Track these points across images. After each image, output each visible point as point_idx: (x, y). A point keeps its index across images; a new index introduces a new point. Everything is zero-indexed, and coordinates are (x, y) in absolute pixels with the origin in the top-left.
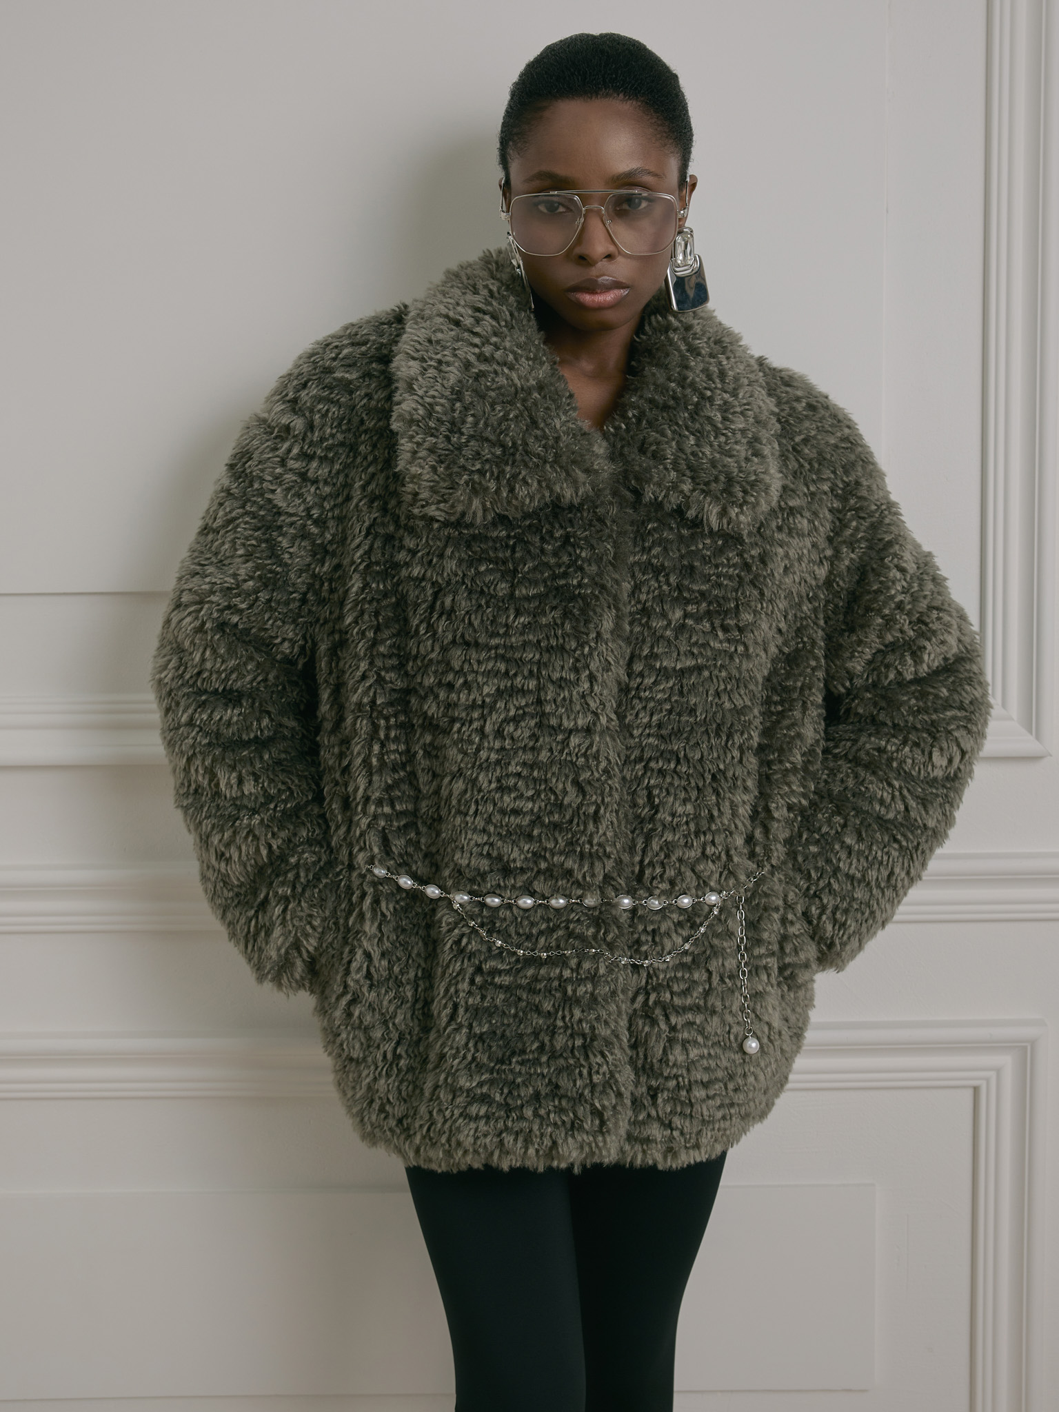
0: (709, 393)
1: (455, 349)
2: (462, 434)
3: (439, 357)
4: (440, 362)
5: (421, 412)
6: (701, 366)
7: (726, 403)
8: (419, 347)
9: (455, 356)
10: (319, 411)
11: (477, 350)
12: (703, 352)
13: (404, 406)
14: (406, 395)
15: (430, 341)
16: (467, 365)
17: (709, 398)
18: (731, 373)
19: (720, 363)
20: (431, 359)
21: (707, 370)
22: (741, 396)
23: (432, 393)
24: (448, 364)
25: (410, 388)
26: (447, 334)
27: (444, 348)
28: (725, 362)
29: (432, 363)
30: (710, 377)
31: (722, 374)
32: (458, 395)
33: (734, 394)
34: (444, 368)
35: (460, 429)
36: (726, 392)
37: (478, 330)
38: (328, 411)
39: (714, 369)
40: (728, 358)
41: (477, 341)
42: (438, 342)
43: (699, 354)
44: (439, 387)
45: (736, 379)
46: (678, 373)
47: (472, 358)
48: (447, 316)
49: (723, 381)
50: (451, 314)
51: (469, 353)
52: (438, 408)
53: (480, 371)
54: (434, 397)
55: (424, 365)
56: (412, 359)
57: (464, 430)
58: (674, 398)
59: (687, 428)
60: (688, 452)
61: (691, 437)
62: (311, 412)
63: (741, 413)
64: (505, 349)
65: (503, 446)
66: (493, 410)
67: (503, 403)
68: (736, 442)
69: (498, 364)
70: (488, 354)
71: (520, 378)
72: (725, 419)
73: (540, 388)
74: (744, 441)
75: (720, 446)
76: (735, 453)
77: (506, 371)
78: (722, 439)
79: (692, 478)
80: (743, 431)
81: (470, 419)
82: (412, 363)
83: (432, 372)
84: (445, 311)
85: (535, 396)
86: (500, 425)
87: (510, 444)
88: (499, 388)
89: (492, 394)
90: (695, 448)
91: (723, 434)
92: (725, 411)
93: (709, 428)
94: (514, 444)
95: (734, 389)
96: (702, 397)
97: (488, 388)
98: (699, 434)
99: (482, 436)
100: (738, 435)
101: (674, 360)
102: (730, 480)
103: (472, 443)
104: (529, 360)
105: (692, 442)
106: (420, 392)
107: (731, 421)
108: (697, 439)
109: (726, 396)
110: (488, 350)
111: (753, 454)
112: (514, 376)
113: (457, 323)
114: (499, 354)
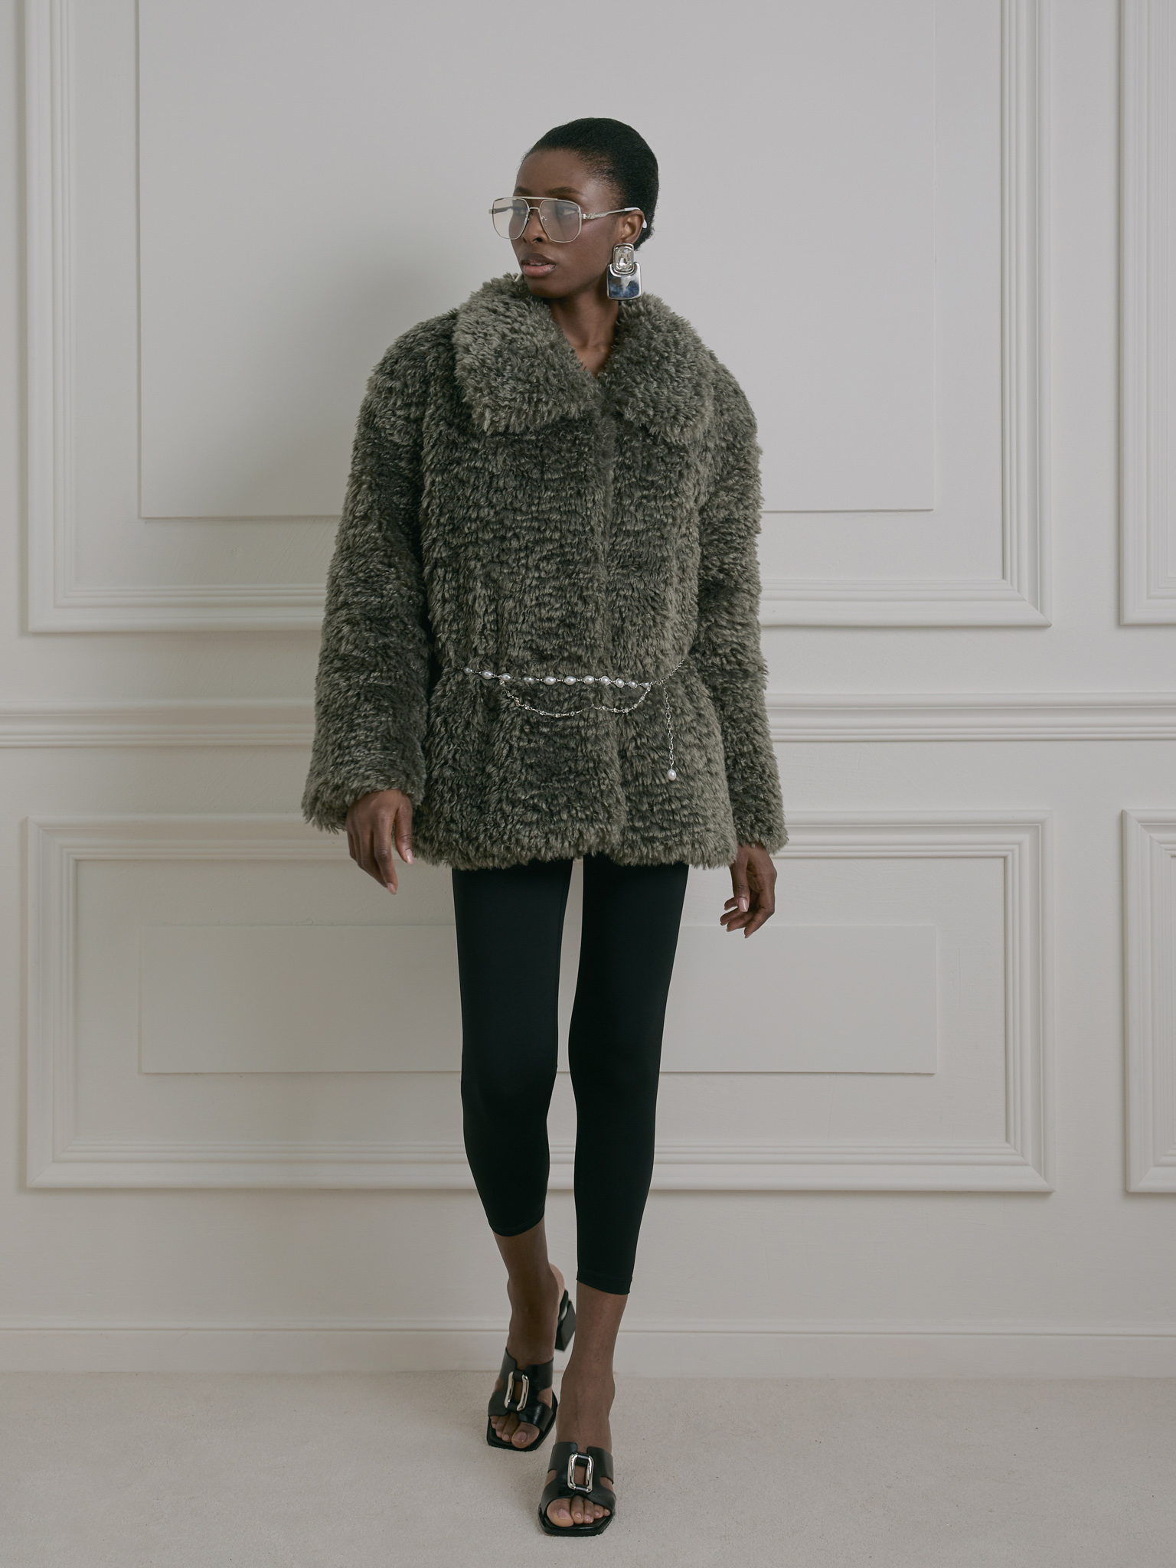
0: (666, 355)
1: (494, 326)
2: (504, 376)
3: (485, 331)
4: (485, 334)
5: (477, 364)
6: (661, 338)
7: (678, 361)
8: (470, 326)
9: (496, 330)
10: (409, 374)
11: (509, 326)
12: (663, 329)
13: (465, 361)
14: (465, 355)
15: (478, 323)
16: (504, 336)
17: (667, 357)
18: (682, 343)
19: (675, 336)
20: (480, 333)
21: (666, 340)
22: (688, 356)
23: (482, 352)
24: (491, 335)
25: (467, 351)
26: (489, 318)
27: (488, 326)
28: (678, 336)
29: (481, 335)
30: (667, 345)
31: (676, 343)
32: (499, 353)
33: (684, 355)
34: (488, 337)
35: (502, 373)
36: (678, 354)
37: (508, 314)
38: (415, 373)
39: (670, 340)
40: (680, 333)
41: (509, 320)
42: (483, 323)
43: (660, 331)
44: (486, 349)
45: (685, 346)
46: (647, 342)
47: (507, 332)
48: (487, 308)
49: (676, 348)
50: (490, 306)
51: (503, 328)
52: (488, 361)
53: (513, 338)
54: (483, 355)
55: (475, 336)
56: (467, 333)
57: (505, 374)
58: (643, 357)
59: (652, 376)
60: (653, 391)
61: (655, 382)
62: (404, 376)
63: (689, 368)
64: (527, 324)
65: (531, 383)
66: (523, 362)
67: (529, 357)
68: (684, 387)
69: (524, 334)
70: (516, 328)
71: (538, 341)
72: (677, 371)
73: (552, 346)
74: (690, 385)
75: (673, 388)
76: (683, 394)
77: (529, 337)
78: (676, 384)
79: (654, 408)
80: (690, 379)
81: (508, 367)
82: (467, 336)
83: (481, 341)
84: (485, 305)
85: (549, 351)
86: (528, 370)
87: (535, 381)
88: (526, 348)
89: (522, 352)
90: (657, 390)
91: (676, 381)
92: (678, 366)
93: (666, 376)
94: (538, 381)
95: (684, 353)
96: (662, 357)
97: (519, 348)
98: (660, 381)
99: (517, 377)
100: (687, 382)
101: (643, 333)
102: (678, 411)
103: (510, 381)
104: (543, 330)
105: (655, 386)
106: (474, 353)
107: (682, 373)
108: (659, 383)
109: (678, 357)
110: (516, 326)
111: (695, 395)
112: (535, 339)
113: (495, 311)
114: (523, 328)
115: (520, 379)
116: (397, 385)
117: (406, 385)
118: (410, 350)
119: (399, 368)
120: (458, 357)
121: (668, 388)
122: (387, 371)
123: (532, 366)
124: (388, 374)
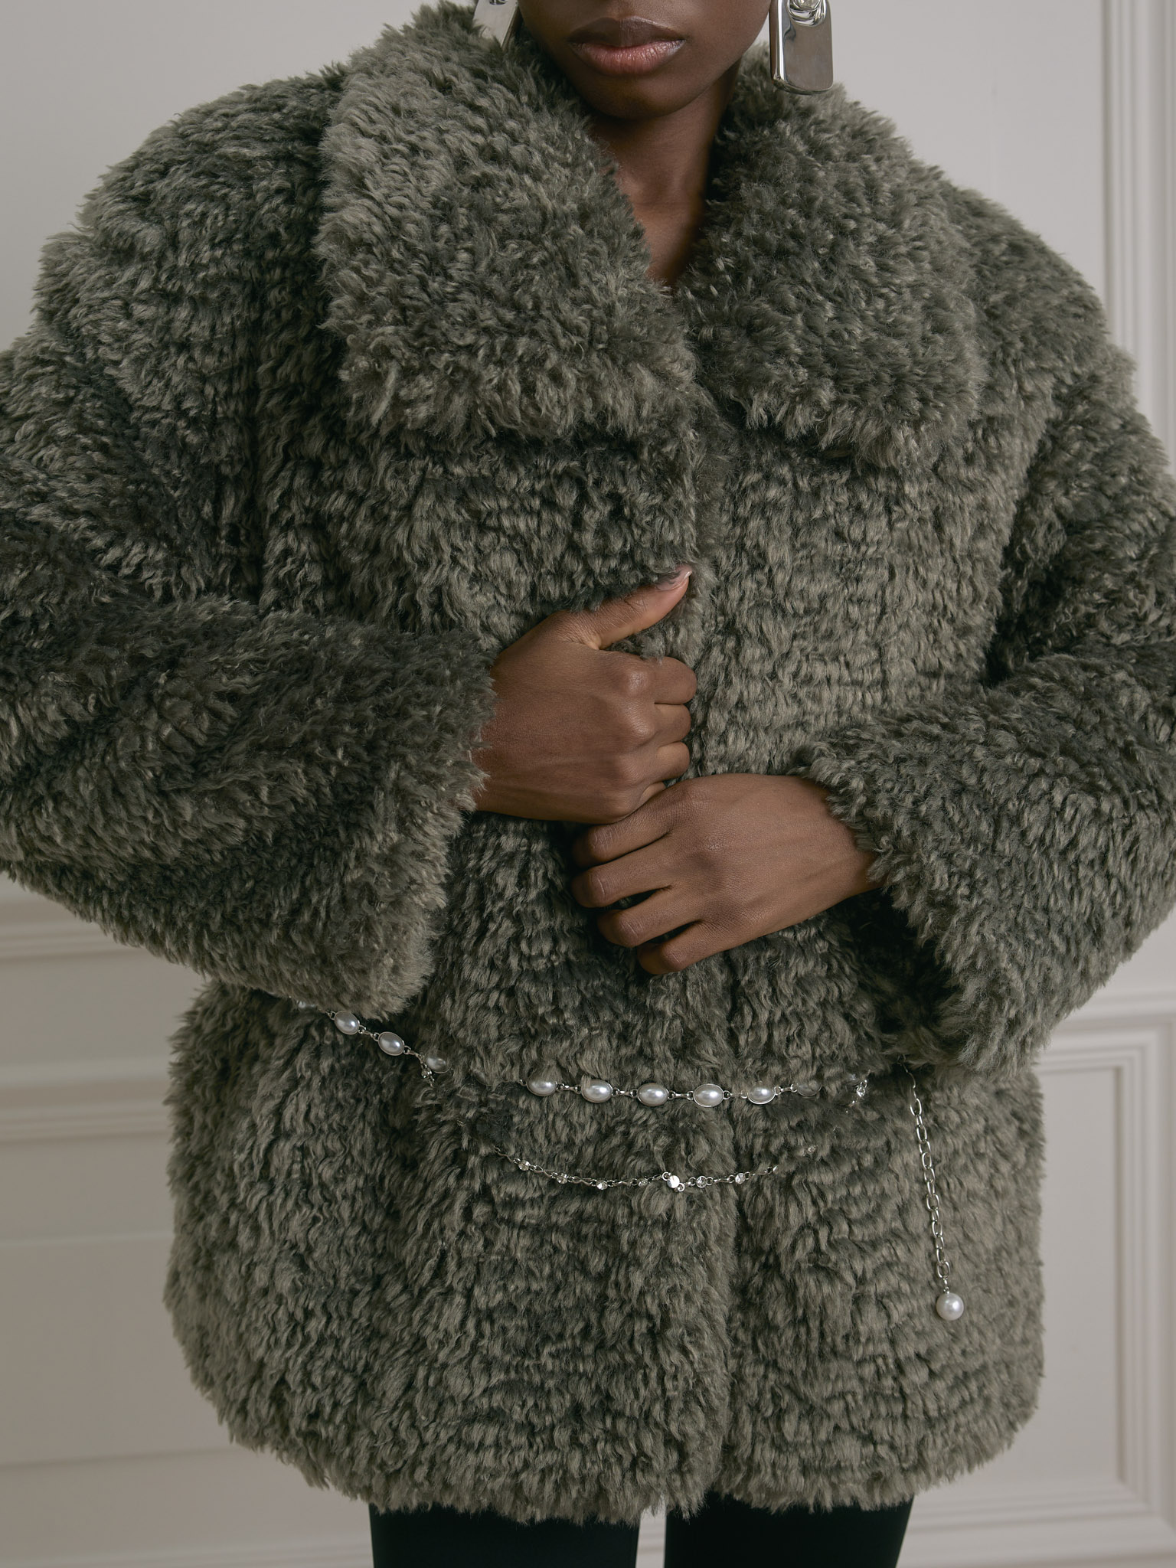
0: (852, 225)
1: (441, 131)
2: (450, 278)
3: (413, 138)
4: (414, 149)
5: (378, 228)
6: (834, 178)
7: (881, 239)
8: (375, 116)
9: (442, 142)
10: (188, 215)
11: (479, 139)
12: (836, 153)
13: (347, 215)
14: (350, 197)
15: (396, 110)
16: (461, 162)
17: (852, 232)
18: (887, 186)
19: (866, 169)
20: (399, 140)
21: (846, 183)
22: (907, 224)
23: (397, 198)
24: (428, 154)
25: (358, 185)
26: (426, 100)
27: (424, 125)
28: (874, 168)
29: (400, 147)
30: (850, 196)
31: (872, 189)
32: (443, 211)
33: (895, 223)
34: (421, 159)
35: (445, 269)
36: (879, 220)
37: (483, 102)
38: (204, 215)
39: (855, 179)
40: (878, 160)
41: (480, 122)
42: (411, 113)
43: (829, 157)
44: (411, 192)
45: (896, 195)
46: (799, 192)
47: (470, 152)
48: (427, 74)
49: (873, 200)
50: (437, 71)
51: (466, 142)
52: (410, 227)
53: (485, 175)
54: (401, 207)
55: (386, 147)
56: (364, 134)
57: (453, 272)
58: (795, 235)
59: (820, 288)
60: (825, 332)
61: (829, 305)
62: (174, 216)
63: (909, 255)
64: (527, 143)
65: (518, 308)
66: (504, 247)
67: (521, 237)
68: (904, 309)
69: (516, 167)
70: (499, 148)
71: (551, 196)
72: (882, 268)
73: (584, 216)
74: (917, 306)
75: (876, 317)
76: (904, 329)
77: (528, 181)
78: (880, 304)
79: (836, 379)
80: (915, 288)
81: (463, 256)
82: (362, 141)
83: (399, 163)
84: (424, 64)
85: (575, 229)
86: (513, 273)
87: (530, 305)
88: (516, 210)
89: (504, 218)
90: (837, 325)
91: (881, 296)
92: (882, 254)
93: (855, 286)
94: (537, 307)
95: (894, 213)
96: (841, 231)
97: (498, 208)
98: (839, 298)
99: (483, 287)
100: (907, 295)
101: (789, 170)
102: (899, 380)
103: (465, 295)
104: (565, 165)
105: (830, 314)
106: (377, 194)
107: (894, 272)
108: (838, 307)
109: (881, 227)
110: (499, 141)
111: (935, 330)
112: (542, 191)
113: (445, 87)
114: (517, 151)
115: (490, 294)
116: (150, 236)
117: (173, 241)
118: (206, 148)
119: (166, 190)
120: (329, 197)
121: (863, 318)
122: (133, 192)
123: (524, 263)
124: (135, 199)
